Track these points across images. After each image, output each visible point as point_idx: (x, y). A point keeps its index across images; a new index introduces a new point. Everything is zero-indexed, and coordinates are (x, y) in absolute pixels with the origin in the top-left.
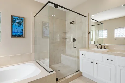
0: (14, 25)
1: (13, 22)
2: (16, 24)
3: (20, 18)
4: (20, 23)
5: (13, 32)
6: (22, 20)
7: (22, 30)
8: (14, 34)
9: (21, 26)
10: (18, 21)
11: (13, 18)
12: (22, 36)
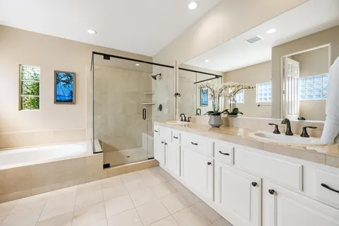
0: (59, 84)
1: (57, 81)
2: (62, 83)
3: (68, 74)
4: (68, 82)
5: (56, 95)
6: (70, 76)
7: (71, 92)
8: (58, 99)
9: (70, 86)
10: (64, 79)
11: (57, 74)
12: (70, 101)
